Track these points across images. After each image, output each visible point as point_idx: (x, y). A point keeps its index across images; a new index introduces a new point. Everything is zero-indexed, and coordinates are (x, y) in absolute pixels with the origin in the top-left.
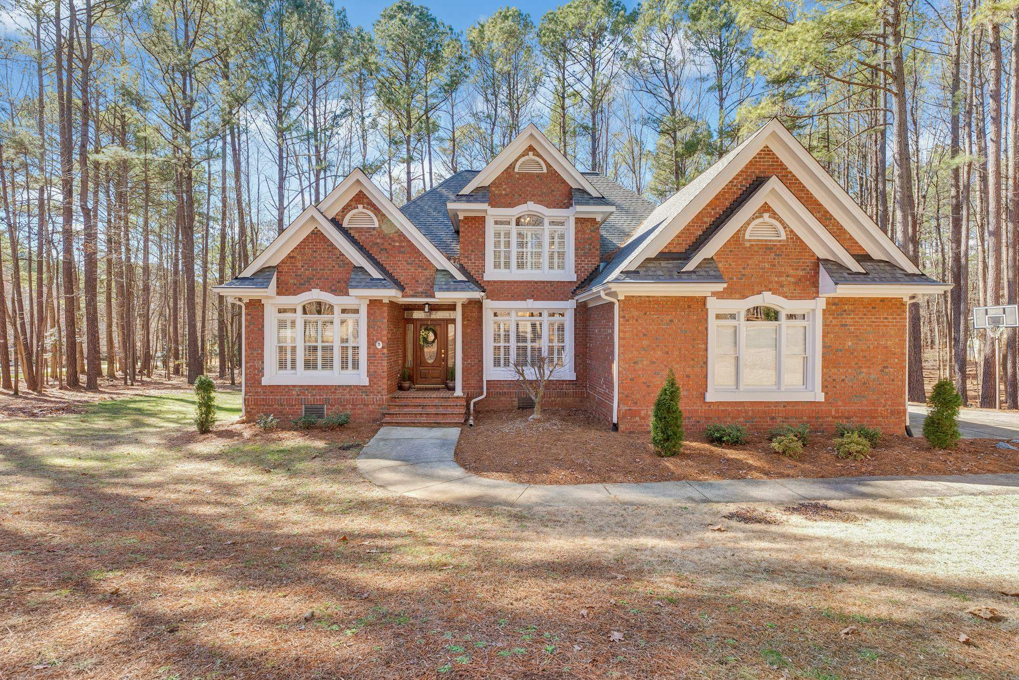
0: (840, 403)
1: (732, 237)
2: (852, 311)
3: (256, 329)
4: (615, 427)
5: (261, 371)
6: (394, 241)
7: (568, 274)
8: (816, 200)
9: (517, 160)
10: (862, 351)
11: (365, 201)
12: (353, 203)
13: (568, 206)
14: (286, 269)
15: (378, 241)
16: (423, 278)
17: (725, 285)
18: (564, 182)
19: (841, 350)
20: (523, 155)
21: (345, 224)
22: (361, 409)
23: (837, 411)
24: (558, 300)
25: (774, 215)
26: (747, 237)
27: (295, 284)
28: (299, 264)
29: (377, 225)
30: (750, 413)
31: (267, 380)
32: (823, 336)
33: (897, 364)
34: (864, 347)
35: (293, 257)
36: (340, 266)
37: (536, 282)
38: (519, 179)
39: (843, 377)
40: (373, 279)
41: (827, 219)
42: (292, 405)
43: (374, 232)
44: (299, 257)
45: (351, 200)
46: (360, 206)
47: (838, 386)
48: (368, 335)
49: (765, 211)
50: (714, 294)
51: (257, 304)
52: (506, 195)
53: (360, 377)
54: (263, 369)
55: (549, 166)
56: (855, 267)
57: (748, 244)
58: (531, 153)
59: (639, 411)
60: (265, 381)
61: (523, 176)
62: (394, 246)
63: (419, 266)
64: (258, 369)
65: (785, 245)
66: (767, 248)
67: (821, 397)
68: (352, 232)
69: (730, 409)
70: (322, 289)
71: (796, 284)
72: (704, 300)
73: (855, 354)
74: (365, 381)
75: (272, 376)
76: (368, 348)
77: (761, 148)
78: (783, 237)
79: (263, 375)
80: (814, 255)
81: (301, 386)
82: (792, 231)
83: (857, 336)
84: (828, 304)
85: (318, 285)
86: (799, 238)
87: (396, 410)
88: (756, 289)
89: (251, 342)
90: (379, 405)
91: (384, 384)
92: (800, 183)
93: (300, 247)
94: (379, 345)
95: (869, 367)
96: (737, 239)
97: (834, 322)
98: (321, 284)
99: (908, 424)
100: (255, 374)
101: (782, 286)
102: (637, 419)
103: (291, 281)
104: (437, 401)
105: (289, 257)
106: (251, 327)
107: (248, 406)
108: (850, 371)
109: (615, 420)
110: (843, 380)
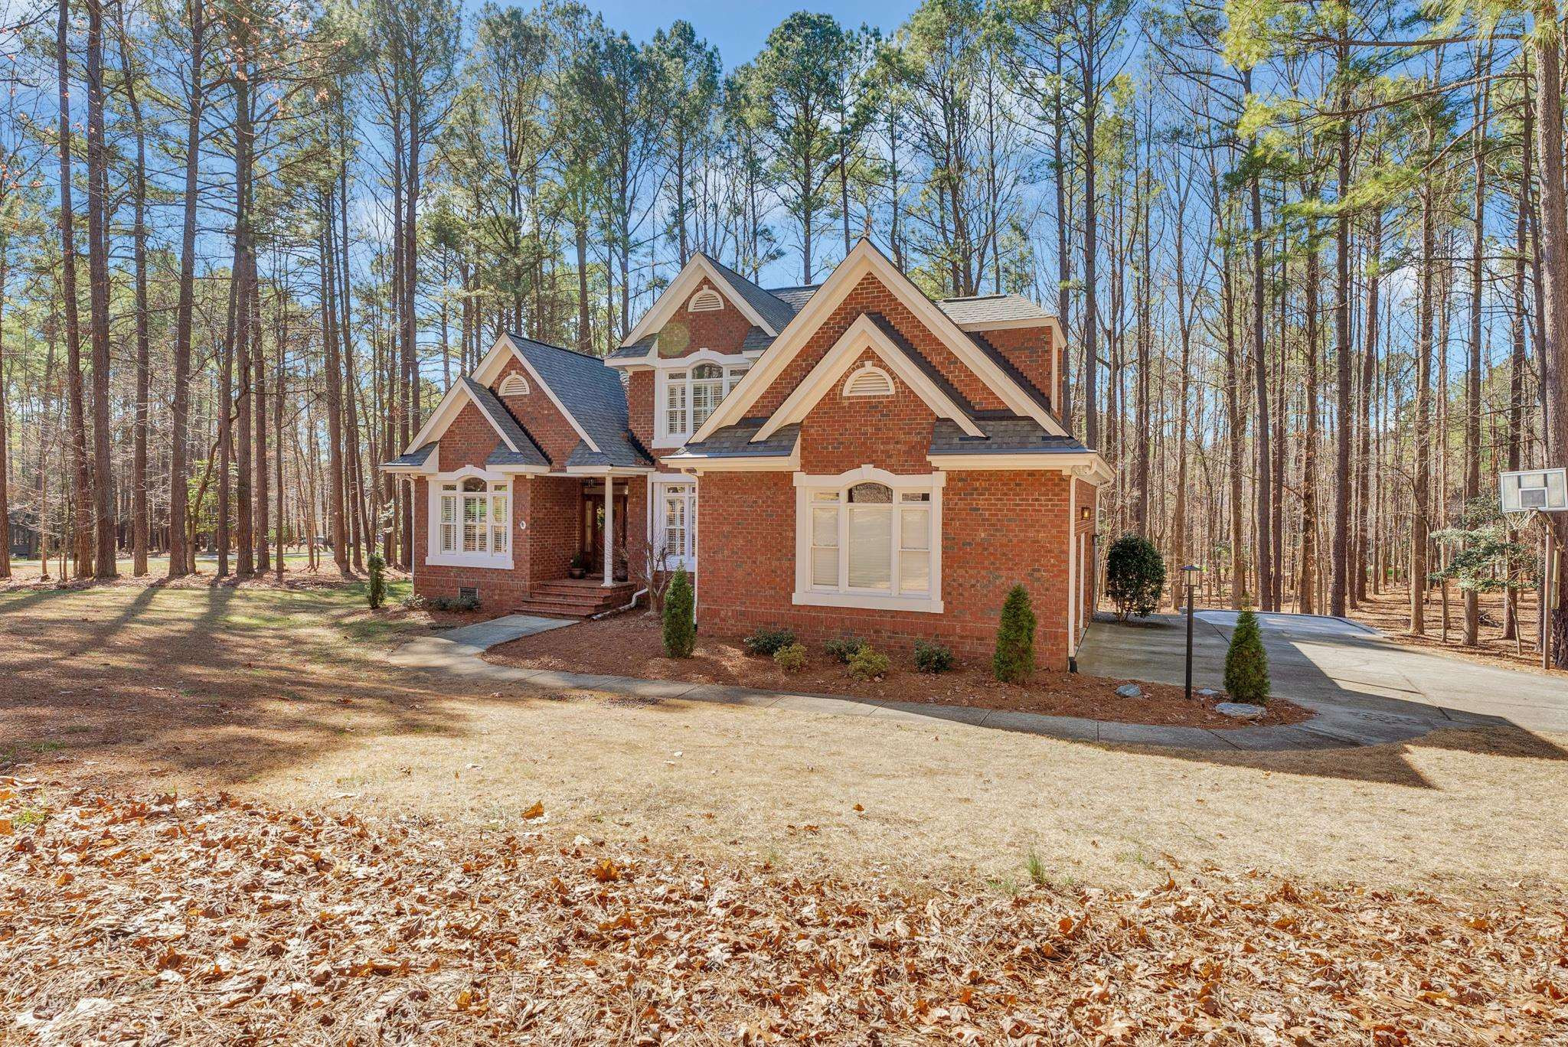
0: (968, 617)
1: (827, 395)
2: (986, 489)
3: (423, 507)
5: (428, 550)
6: (544, 409)
8: (936, 339)
9: (690, 298)
10: (1002, 545)
11: (518, 366)
12: (508, 370)
14: (447, 444)
15: (529, 409)
18: (744, 319)
19: (970, 544)
20: (697, 290)
21: (501, 393)
22: (508, 595)
23: (963, 628)
25: (880, 363)
26: (846, 393)
27: (455, 459)
28: (457, 439)
29: (528, 393)
30: (847, 623)
31: (431, 560)
32: (944, 524)
33: (1053, 565)
34: (1004, 541)
35: (453, 431)
36: (490, 440)
38: (693, 320)
39: (973, 582)
40: (512, 454)
41: (950, 363)
42: (450, 588)
43: (526, 400)
44: (457, 431)
45: (506, 367)
46: (513, 372)
47: (966, 594)
48: (514, 515)
49: (869, 358)
51: (423, 482)
52: (676, 343)
53: (504, 560)
54: (428, 547)
55: (726, 301)
56: (971, 429)
57: (846, 403)
58: (706, 287)
60: (429, 561)
61: (697, 315)
62: (543, 414)
63: (566, 436)
64: (425, 548)
65: (892, 402)
66: (871, 406)
67: (938, 607)
68: (506, 401)
69: (823, 615)
70: (476, 464)
71: (908, 453)
72: (789, 476)
73: (991, 550)
74: (510, 565)
75: (436, 556)
76: (514, 528)
77: (863, 275)
78: (892, 391)
79: (429, 555)
80: (932, 414)
81: (456, 567)
82: (902, 383)
83: (993, 525)
84: (947, 479)
85: (472, 459)
86: (911, 392)
87: (539, 598)
88: (856, 461)
89: (419, 520)
90: (522, 592)
91: (527, 569)
92: (914, 317)
93: (458, 421)
94: (524, 526)
95: (1011, 569)
96: (833, 397)
97: (961, 504)
98: (474, 459)
99: (1071, 654)
100: (422, 553)
101: (890, 457)
102: (717, 620)
103: (452, 456)
105: (449, 431)
107: (418, 585)
108: (983, 573)
110: (973, 586)
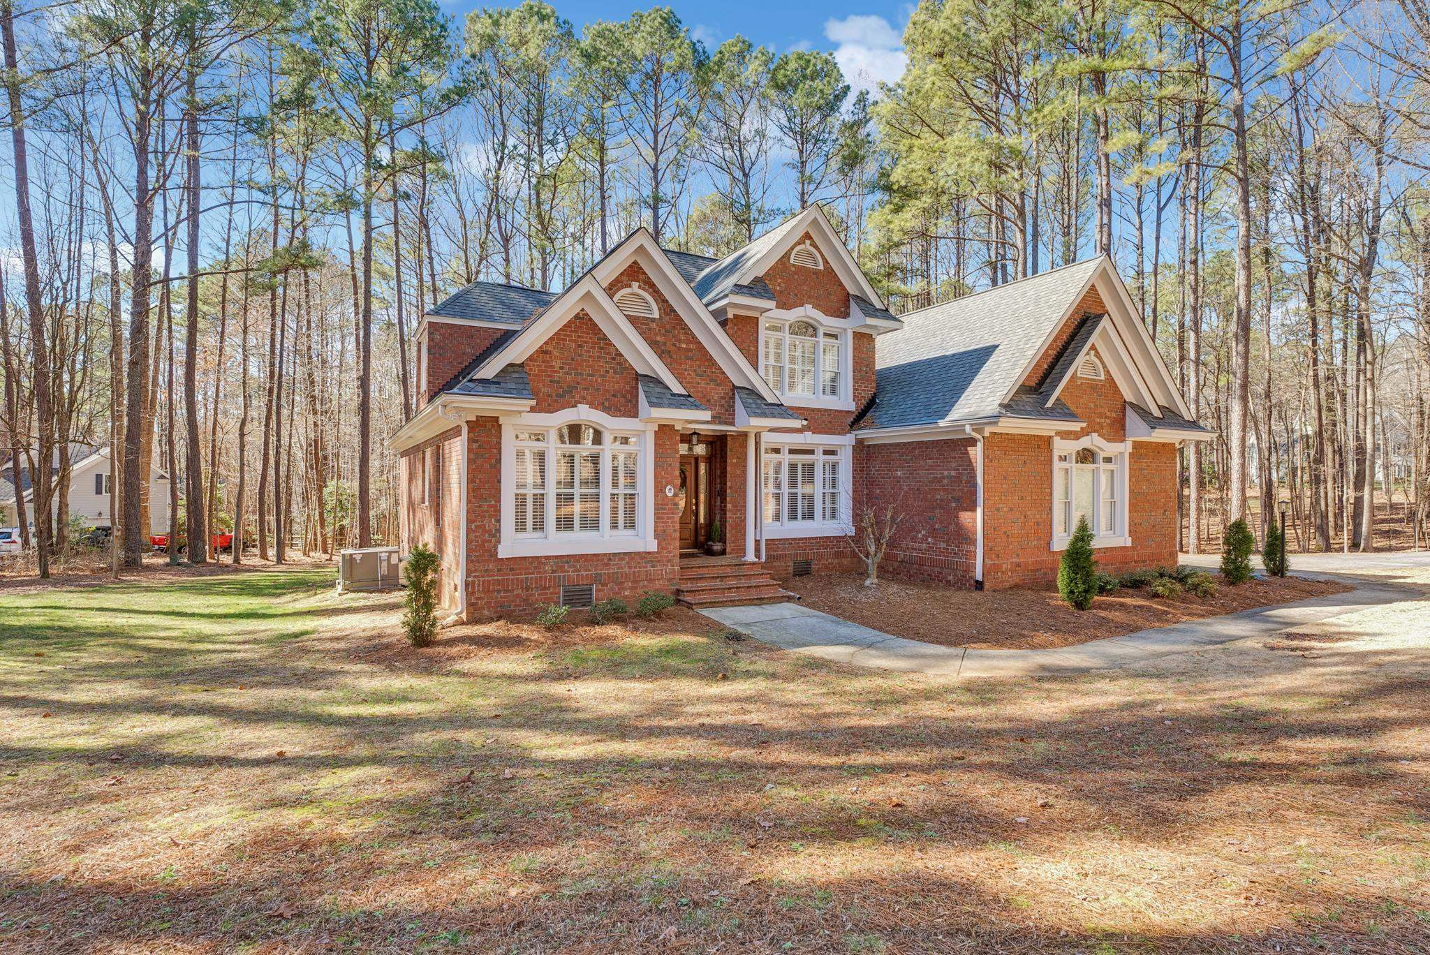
0: (1140, 548)
2: (1146, 455)
3: (486, 465)
4: (979, 586)
5: (496, 534)
6: (680, 341)
7: (846, 401)
9: (792, 249)
11: (641, 277)
12: (625, 279)
13: (845, 315)
14: (535, 370)
15: (659, 338)
16: (716, 397)
17: (1084, 425)
18: (841, 284)
19: (1139, 494)
20: (798, 243)
22: (645, 587)
23: (1139, 556)
24: (834, 433)
25: (1097, 354)
26: (1079, 374)
27: (549, 396)
28: (556, 364)
29: (656, 315)
31: (506, 550)
32: (1129, 480)
34: (1153, 491)
35: (546, 352)
36: (615, 372)
37: (813, 410)
38: (795, 273)
39: (1141, 521)
40: (673, 395)
42: (545, 588)
43: (653, 326)
44: (556, 352)
45: (622, 274)
46: (634, 285)
47: (1138, 531)
48: (656, 477)
49: (1091, 349)
50: (1059, 433)
51: (489, 425)
52: (781, 292)
53: (643, 539)
54: (499, 531)
55: (826, 262)
56: (1156, 411)
57: (1079, 382)
58: (808, 242)
59: (999, 566)
60: (504, 552)
61: (800, 270)
62: (680, 348)
63: (712, 380)
64: (489, 532)
65: (1103, 385)
66: (1092, 387)
67: (1129, 543)
70: (592, 405)
71: (1111, 425)
72: (1048, 441)
73: (1148, 498)
74: (652, 546)
75: (512, 542)
76: (656, 496)
78: (1102, 377)
79: (499, 542)
80: (1123, 398)
81: (557, 557)
82: (1108, 371)
84: (1134, 447)
85: (584, 398)
86: (1113, 379)
87: (688, 586)
89: (479, 488)
90: (669, 580)
91: (675, 547)
93: (558, 337)
94: (670, 492)
95: (1156, 511)
97: (1135, 466)
98: (589, 397)
100: (484, 541)
101: (1103, 428)
103: (544, 390)
104: (729, 569)
105: (542, 351)
106: (479, 461)
107: (473, 593)
108: (1145, 514)
109: (979, 577)
110: (1141, 524)
